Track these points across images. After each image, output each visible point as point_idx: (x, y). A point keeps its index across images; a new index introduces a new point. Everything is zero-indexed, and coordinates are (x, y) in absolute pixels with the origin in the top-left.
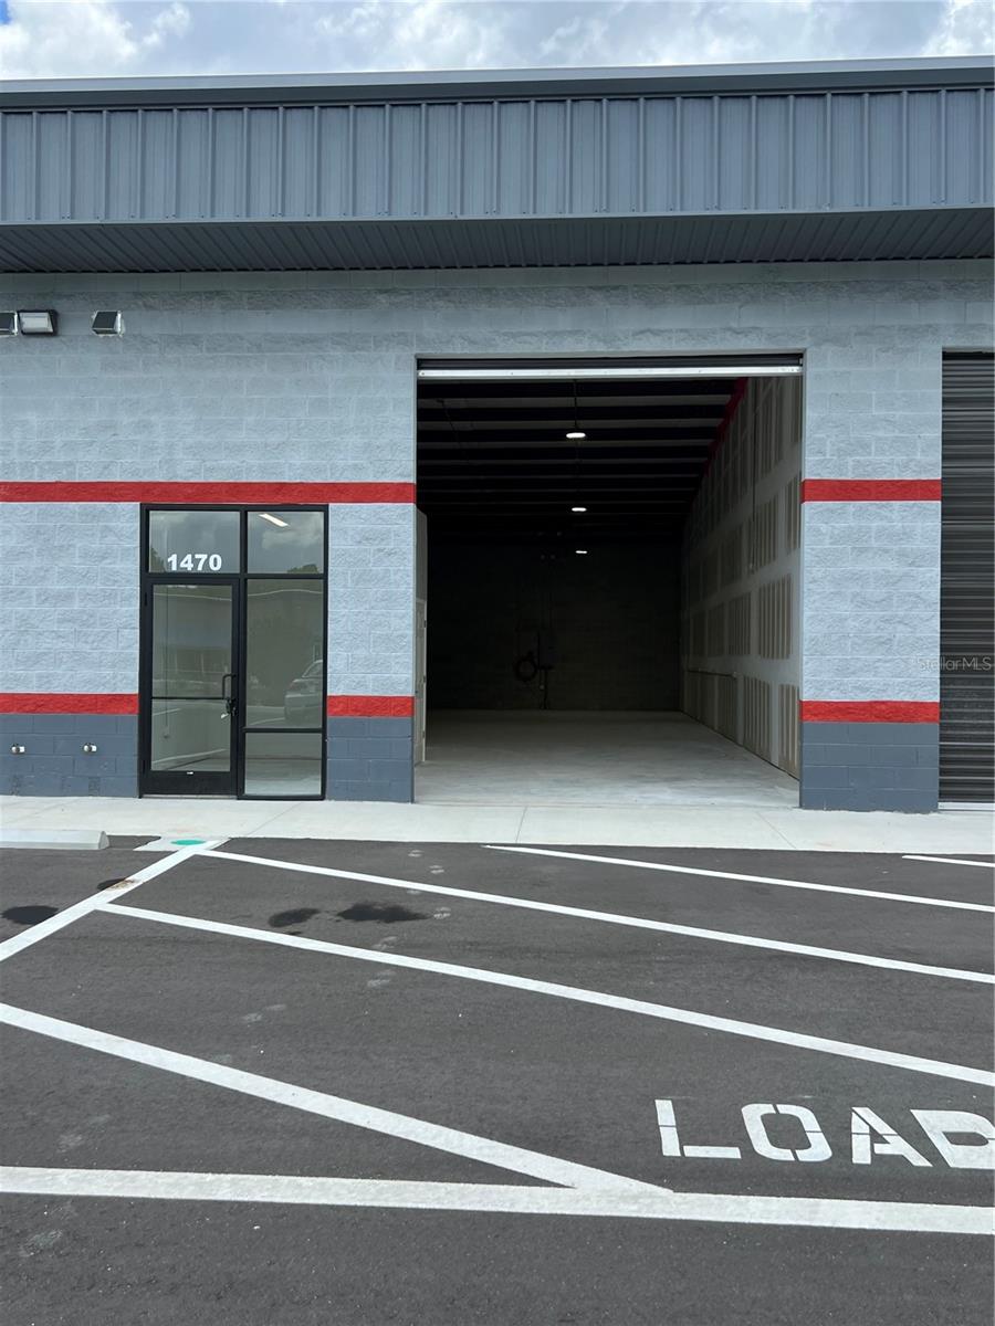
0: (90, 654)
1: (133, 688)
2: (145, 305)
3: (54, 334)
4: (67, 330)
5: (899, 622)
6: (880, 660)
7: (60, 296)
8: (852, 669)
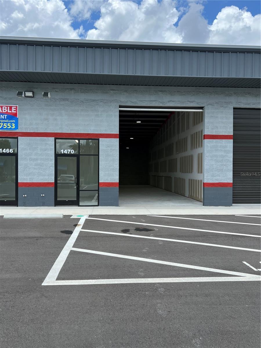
0: (42, 173)
1: (53, 181)
2: (55, 91)
3: (33, 97)
4: (36, 96)
5: (225, 165)
6: (220, 174)
7: (34, 88)
8: (215, 175)
